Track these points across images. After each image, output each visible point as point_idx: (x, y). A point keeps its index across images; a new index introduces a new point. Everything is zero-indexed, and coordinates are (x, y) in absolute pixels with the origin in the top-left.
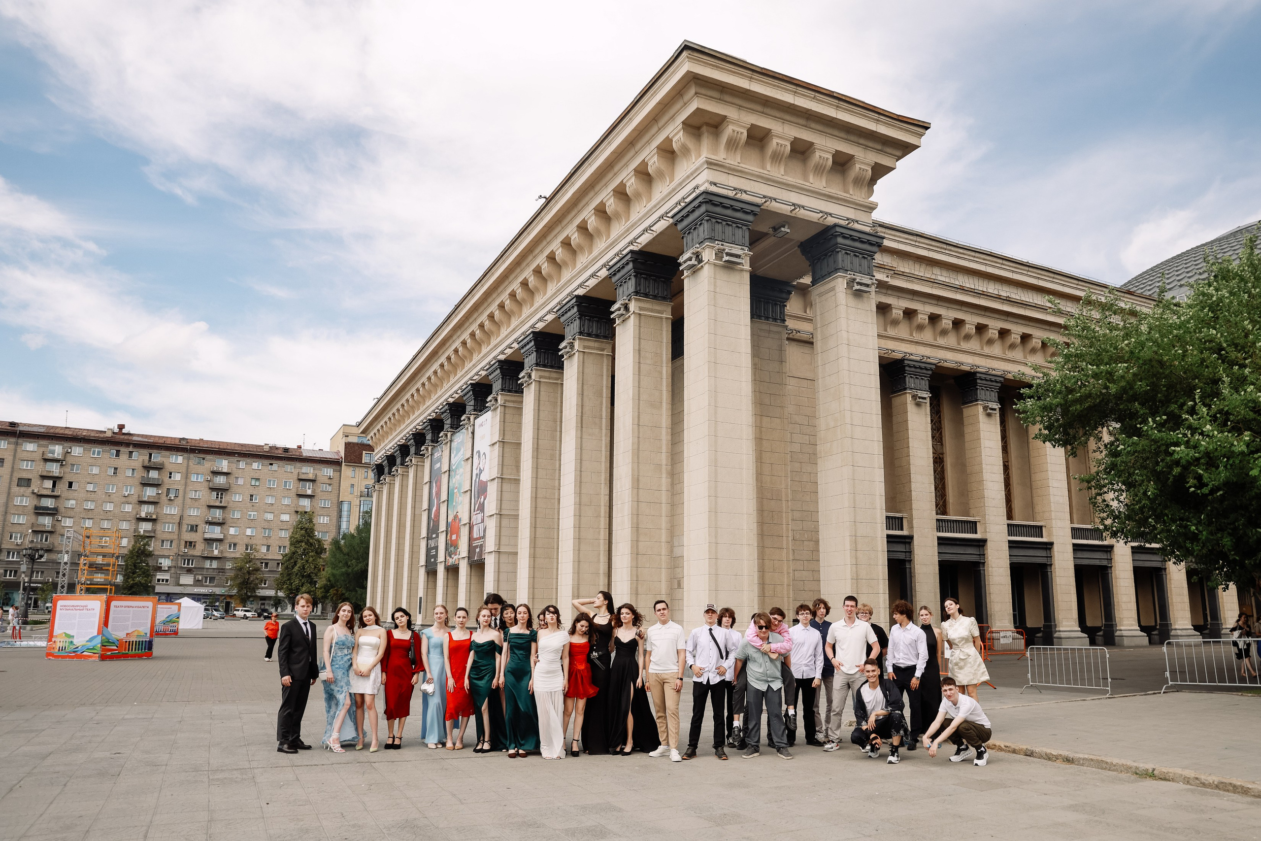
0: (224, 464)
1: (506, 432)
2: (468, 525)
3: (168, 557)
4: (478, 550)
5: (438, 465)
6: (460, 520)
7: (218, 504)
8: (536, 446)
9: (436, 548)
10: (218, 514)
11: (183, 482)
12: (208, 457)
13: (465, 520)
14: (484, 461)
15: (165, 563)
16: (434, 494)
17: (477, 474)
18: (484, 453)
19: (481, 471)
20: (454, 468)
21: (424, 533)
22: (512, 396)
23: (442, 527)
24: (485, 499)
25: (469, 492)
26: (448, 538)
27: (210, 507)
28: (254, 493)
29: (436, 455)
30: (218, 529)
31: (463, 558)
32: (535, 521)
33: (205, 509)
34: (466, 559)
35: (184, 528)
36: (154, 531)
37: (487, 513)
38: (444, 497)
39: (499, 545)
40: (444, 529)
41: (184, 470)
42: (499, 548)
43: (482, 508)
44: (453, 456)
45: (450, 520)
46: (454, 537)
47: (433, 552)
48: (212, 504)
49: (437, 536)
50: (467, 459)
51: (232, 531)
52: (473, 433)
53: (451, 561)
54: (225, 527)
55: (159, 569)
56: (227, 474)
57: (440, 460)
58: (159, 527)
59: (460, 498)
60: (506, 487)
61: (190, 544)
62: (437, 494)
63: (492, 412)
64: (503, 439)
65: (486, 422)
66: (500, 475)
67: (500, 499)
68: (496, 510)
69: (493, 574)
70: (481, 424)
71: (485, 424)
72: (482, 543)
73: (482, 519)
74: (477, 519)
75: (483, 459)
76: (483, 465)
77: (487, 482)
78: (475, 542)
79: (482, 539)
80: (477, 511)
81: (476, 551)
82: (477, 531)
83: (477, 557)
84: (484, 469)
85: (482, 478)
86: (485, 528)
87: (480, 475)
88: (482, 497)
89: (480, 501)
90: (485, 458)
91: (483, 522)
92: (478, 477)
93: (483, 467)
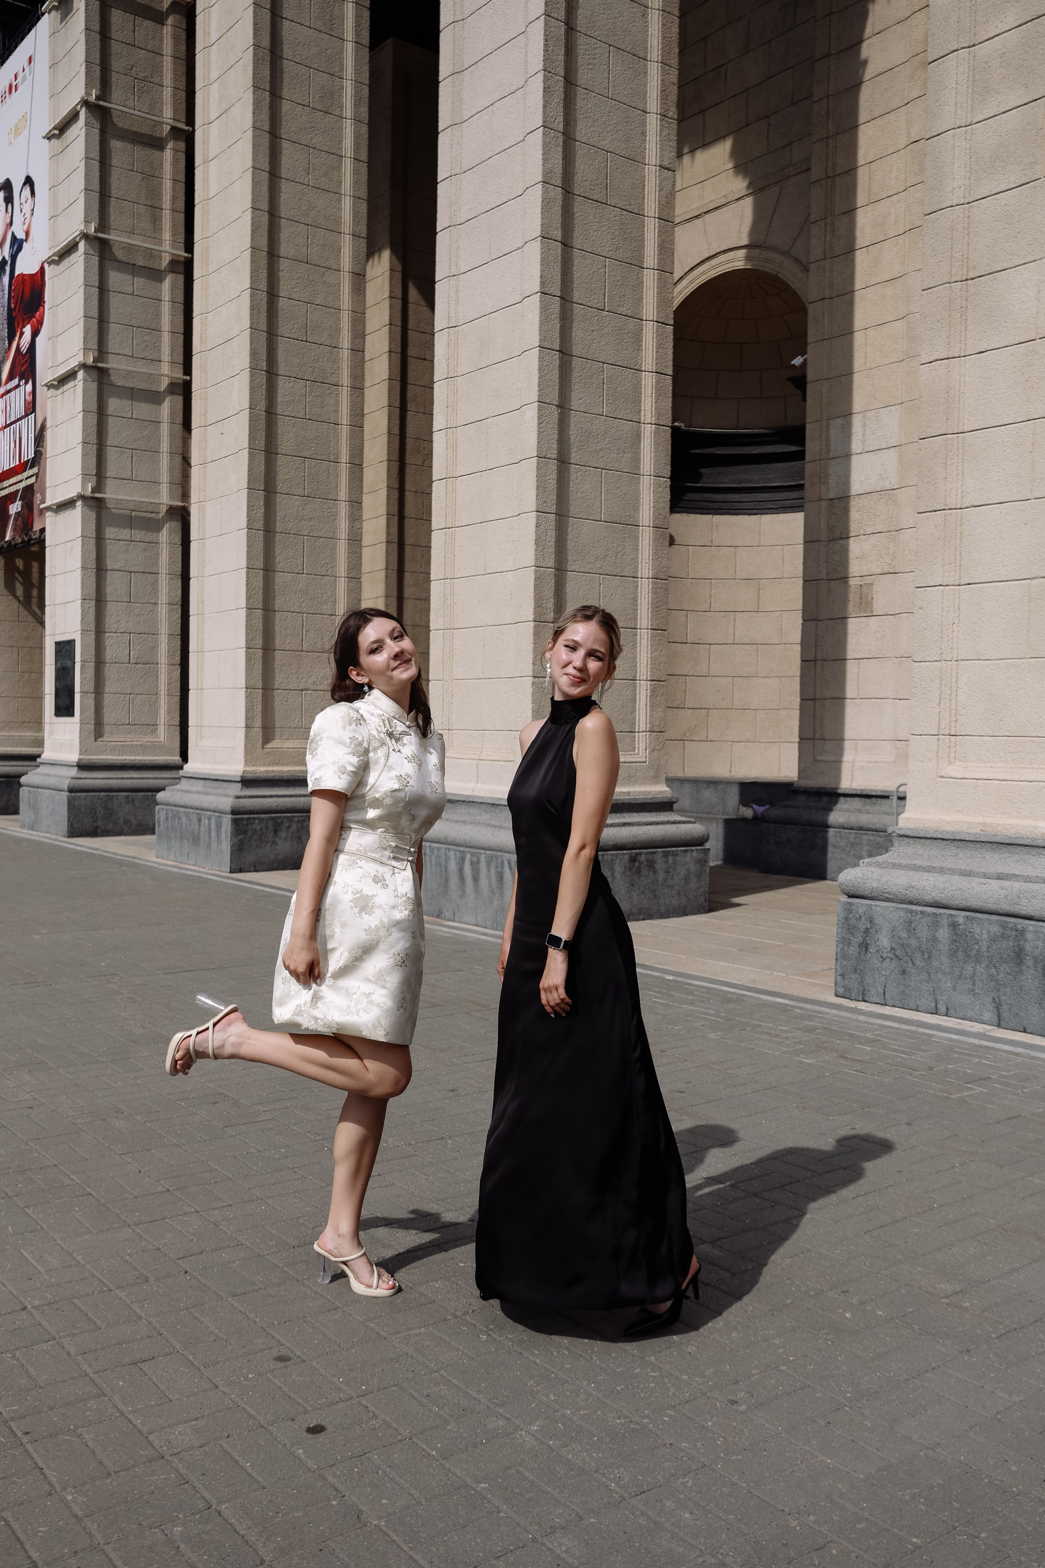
1: (113, 77)
4: (15, 508)
8: (266, 42)
14: (27, 209)
18: (29, 180)
19: (17, 244)
24: (35, 333)
32: (270, 350)
37: (45, 371)
39: (101, 476)
42: (98, 488)
43: (27, 367)
60: (115, 278)
63: (53, 13)
64: (98, 98)
65: (27, 69)
66: (96, 231)
67: (96, 315)
68: (80, 358)
69: (77, 575)
70: (11, 86)
71: (24, 79)
72: (33, 480)
73: (29, 403)
74: (8, 408)
75: (23, 201)
76: (27, 221)
77: (42, 270)
78: (6, 483)
79: (32, 467)
80: (7, 383)
81: (11, 513)
82: (12, 446)
83: (14, 530)
84: (27, 234)
85: (27, 265)
86: (43, 428)
87: (14, 257)
88: (28, 330)
89: (18, 345)
90: (33, 193)
91: (34, 411)
92: (8, 268)
93: (26, 227)
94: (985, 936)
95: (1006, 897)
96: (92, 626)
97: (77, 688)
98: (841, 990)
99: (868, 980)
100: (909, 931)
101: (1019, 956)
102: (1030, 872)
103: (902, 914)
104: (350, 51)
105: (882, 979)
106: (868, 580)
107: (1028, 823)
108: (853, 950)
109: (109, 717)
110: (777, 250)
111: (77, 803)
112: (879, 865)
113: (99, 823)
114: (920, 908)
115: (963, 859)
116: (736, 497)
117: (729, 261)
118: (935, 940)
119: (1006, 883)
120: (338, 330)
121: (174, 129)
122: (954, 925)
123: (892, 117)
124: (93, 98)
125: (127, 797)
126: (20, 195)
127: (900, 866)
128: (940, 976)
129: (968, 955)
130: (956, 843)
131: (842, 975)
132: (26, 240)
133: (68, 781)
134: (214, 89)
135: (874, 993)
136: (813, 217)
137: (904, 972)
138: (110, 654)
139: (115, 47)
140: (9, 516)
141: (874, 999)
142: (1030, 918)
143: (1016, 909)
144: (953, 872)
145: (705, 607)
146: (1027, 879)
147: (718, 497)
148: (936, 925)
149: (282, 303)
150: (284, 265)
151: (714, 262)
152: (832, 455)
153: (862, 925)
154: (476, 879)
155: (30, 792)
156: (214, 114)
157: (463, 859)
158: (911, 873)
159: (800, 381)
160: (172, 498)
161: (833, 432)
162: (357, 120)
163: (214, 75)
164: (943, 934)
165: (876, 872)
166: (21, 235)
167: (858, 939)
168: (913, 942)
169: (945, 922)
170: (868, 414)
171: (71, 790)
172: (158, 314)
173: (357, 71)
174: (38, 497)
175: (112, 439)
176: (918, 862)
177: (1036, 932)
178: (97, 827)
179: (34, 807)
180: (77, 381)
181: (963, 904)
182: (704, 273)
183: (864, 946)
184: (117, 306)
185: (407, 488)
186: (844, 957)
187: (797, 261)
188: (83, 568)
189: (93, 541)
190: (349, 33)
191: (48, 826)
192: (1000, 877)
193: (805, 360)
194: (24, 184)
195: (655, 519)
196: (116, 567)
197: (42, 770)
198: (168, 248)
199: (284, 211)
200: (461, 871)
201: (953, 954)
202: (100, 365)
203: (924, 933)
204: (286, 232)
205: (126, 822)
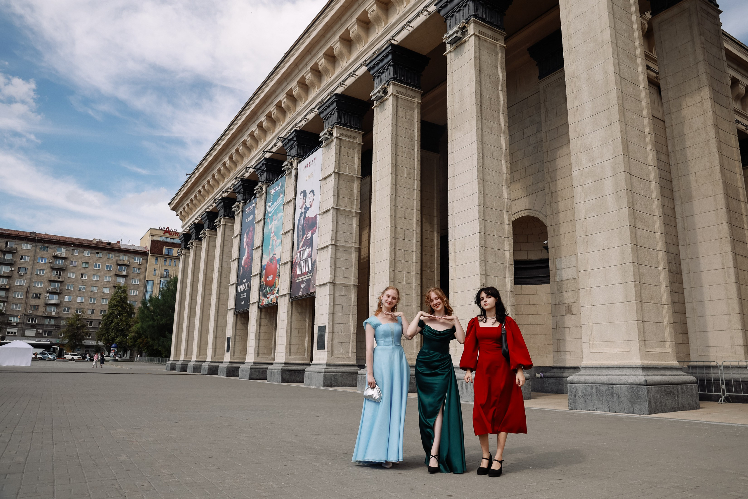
0: (63, 252)
1: (342, 165)
2: (289, 263)
3: (17, 316)
4: (303, 286)
5: (251, 218)
6: (279, 260)
7: (57, 279)
8: (394, 162)
9: (248, 292)
10: (56, 287)
11: (31, 263)
12: (51, 246)
13: (287, 257)
14: (311, 199)
15: (15, 321)
16: (245, 244)
17: (301, 214)
18: (313, 191)
19: (307, 209)
20: (270, 215)
21: (233, 279)
22: (347, 130)
23: (256, 270)
24: (313, 234)
25: (291, 232)
26: (263, 279)
27: (51, 281)
28: (84, 272)
29: (247, 210)
30: (56, 297)
31: (284, 295)
32: (395, 242)
33: (47, 283)
34: (287, 298)
35: (31, 295)
36: (7, 297)
37: (317, 245)
38: (258, 242)
39: (334, 276)
40: (258, 272)
41: (32, 255)
42: (334, 280)
43: (309, 243)
44: (268, 205)
45: (265, 263)
46: (270, 278)
47: (244, 295)
48: (52, 279)
49: (249, 280)
50: (288, 203)
51: (66, 299)
52: (296, 176)
53: (265, 301)
54: (61, 296)
55: (9, 324)
56: (65, 258)
57: (253, 212)
58: (11, 294)
59: (280, 241)
60: (341, 219)
61: (36, 307)
62: (248, 243)
63: (324, 148)
64: (338, 171)
65: (314, 161)
66: (336, 206)
67: (335, 230)
68: (330, 242)
69: (328, 306)
70: (307, 165)
71: (312, 164)
72: (310, 277)
73: (309, 254)
74: (302, 255)
75: (310, 196)
76: (311, 202)
77: (316, 216)
78: (299, 278)
79: (310, 273)
80: (301, 248)
81: (301, 287)
82: (303, 267)
83: (303, 292)
84: (311, 206)
85: (310, 214)
86: (315, 262)
87: (306, 212)
88: (310, 233)
89: (306, 237)
90: (314, 195)
91: (311, 256)
92: (303, 215)
93: (310, 204)
94: (604, 390)
95: (608, 380)
96: (331, 322)
97: (326, 340)
98: (570, 408)
99: (577, 404)
100: (586, 390)
101: (612, 394)
102: (614, 374)
103: (584, 386)
104: (415, 162)
105: (580, 403)
106: (570, 304)
107: (612, 362)
108: (572, 397)
109: (335, 350)
110: (537, 211)
111: (326, 376)
112: (577, 375)
113: (332, 383)
114: (588, 385)
115: (598, 372)
116: (528, 280)
117: (523, 213)
118: (592, 392)
119: (608, 377)
120: (413, 236)
121: (358, 177)
122: (596, 388)
123: (567, 178)
124: (336, 171)
125: (341, 375)
126: (309, 195)
127: (583, 375)
128: (594, 401)
129: (600, 395)
130: (596, 368)
131: (570, 404)
132: (310, 207)
133: (324, 369)
134: (378, 173)
135: (578, 408)
136: (547, 203)
137: (585, 401)
138: (336, 330)
139: (342, 157)
140: (301, 288)
141: (579, 409)
142: (614, 384)
143: (611, 382)
144: (595, 375)
145: (521, 313)
146: (613, 375)
147: (523, 280)
148: (592, 388)
149: (398, 229)
150: (398, 219)
151: (519, 213)
152: (557, 268)
153: (574, 390)
154: (467, 388)
155: (309, 374)
156: (378, 179)
157: (463, 383)
158: (585, 376)
159: (546, 248)
160: (355, 282)
161: (557, 262)
162: (417, 180)
163: (378, 169)
164: (594, 390)
165: (577, 377)
166: (308, 206)
167: (573, 394)
168: (587, 393)
169: (594, 387)
170: (567, 257)
171: (324, 373)
172: (352, 229)
173: (417, 167)
174: (312, 283)
175: (338, 265)
176: (587, 374)
177: (616, 387)
178: (332, 384)
179: (310, 378)
180: (328, 249)
181: (598, 382)
182: (516, 216)
183: (575, 396)
184: (341, 227)
185: (423, 278)
186: (570, 399)
187: (543, 214)
188: (329, 304)
189: (332, 296)
190: (415, 158)
191: (316, 384)
192: (606, 375)
193: (548, 242)
194: (311, 192)
195: (511, 289)
196: (338, 304)
197: (311, 367)
198: (355, 210)
199: (398, 205)
200: (462, 387)
201: (597, 395)
202: (336, 244)
203: (589, 391)
204: (399, 210)
205: (341, 383)
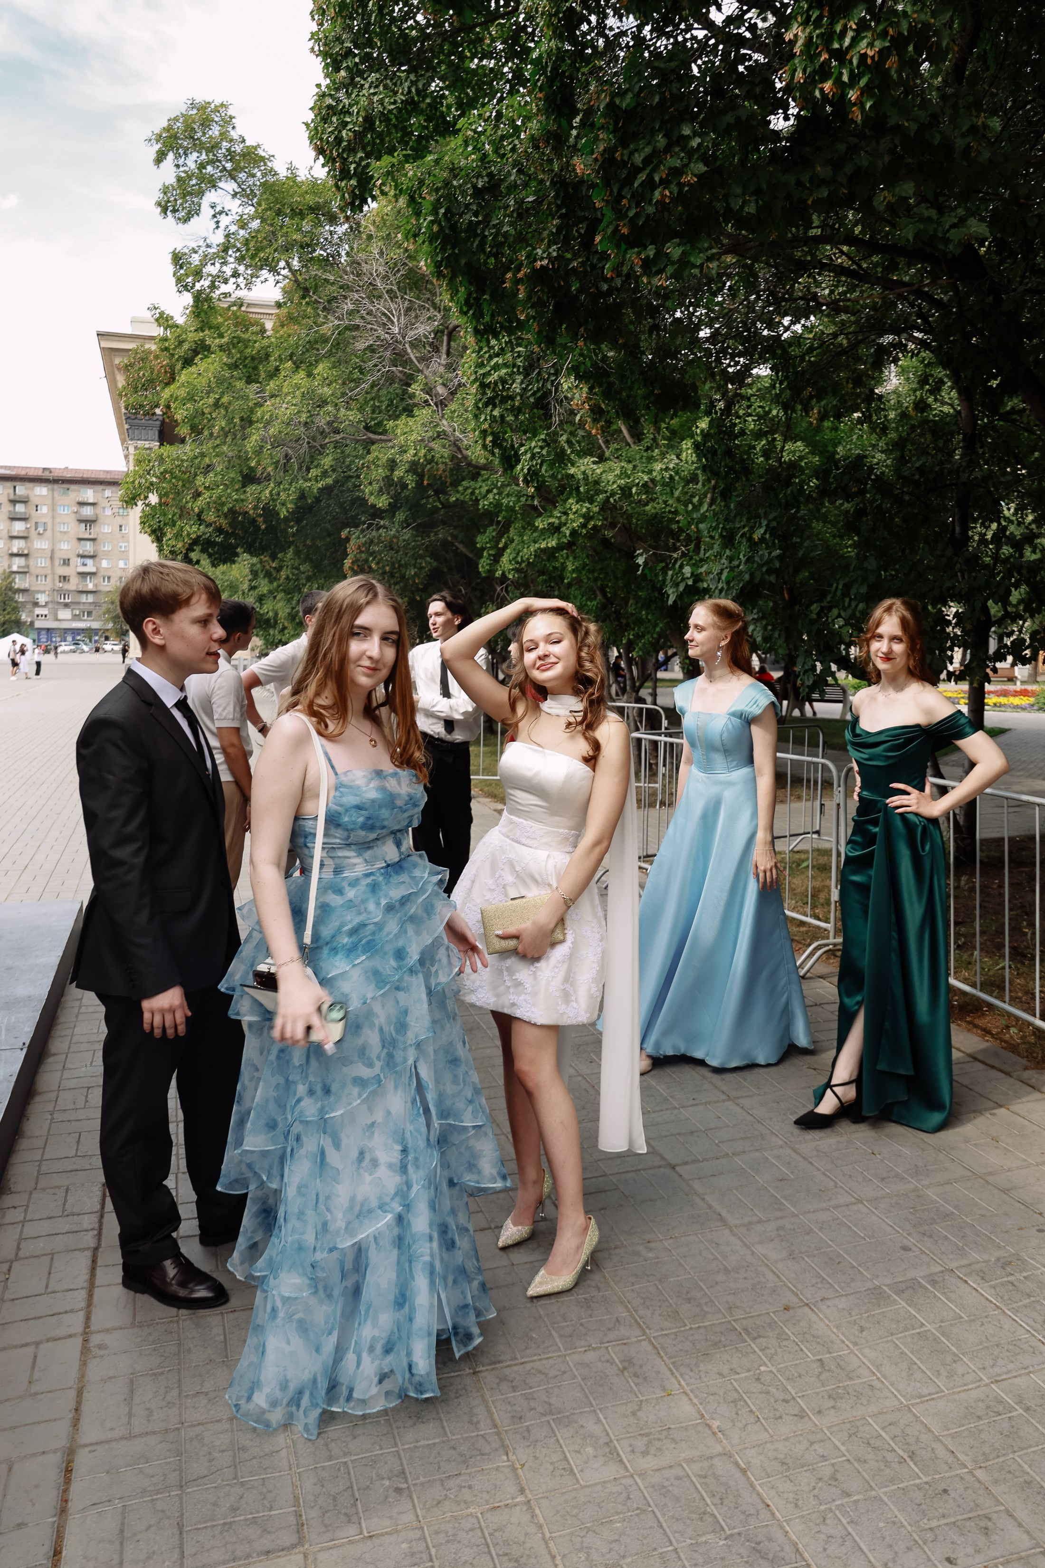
0: (89, 494)
3: (44, 592)
7: (87, 536)
10: (88, 547)
11: (50, 514)
12: (73, 487)
15: (42, 599)
27: (80, 539)
28: (122, 523)
30: (89, 562)
33: (75, 542)
35: (57, 562)
36: (28, 566)
41: (50, 502)
48: (81, 536)
51: (104, 564)
54: (97, 559)
55: (36, 604)
56: (93, 504)
58: (32, 562)
61: (65, 579)
